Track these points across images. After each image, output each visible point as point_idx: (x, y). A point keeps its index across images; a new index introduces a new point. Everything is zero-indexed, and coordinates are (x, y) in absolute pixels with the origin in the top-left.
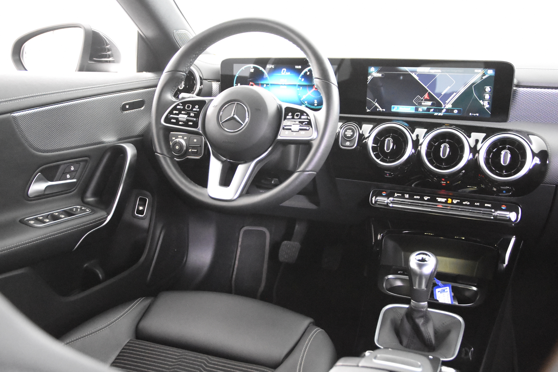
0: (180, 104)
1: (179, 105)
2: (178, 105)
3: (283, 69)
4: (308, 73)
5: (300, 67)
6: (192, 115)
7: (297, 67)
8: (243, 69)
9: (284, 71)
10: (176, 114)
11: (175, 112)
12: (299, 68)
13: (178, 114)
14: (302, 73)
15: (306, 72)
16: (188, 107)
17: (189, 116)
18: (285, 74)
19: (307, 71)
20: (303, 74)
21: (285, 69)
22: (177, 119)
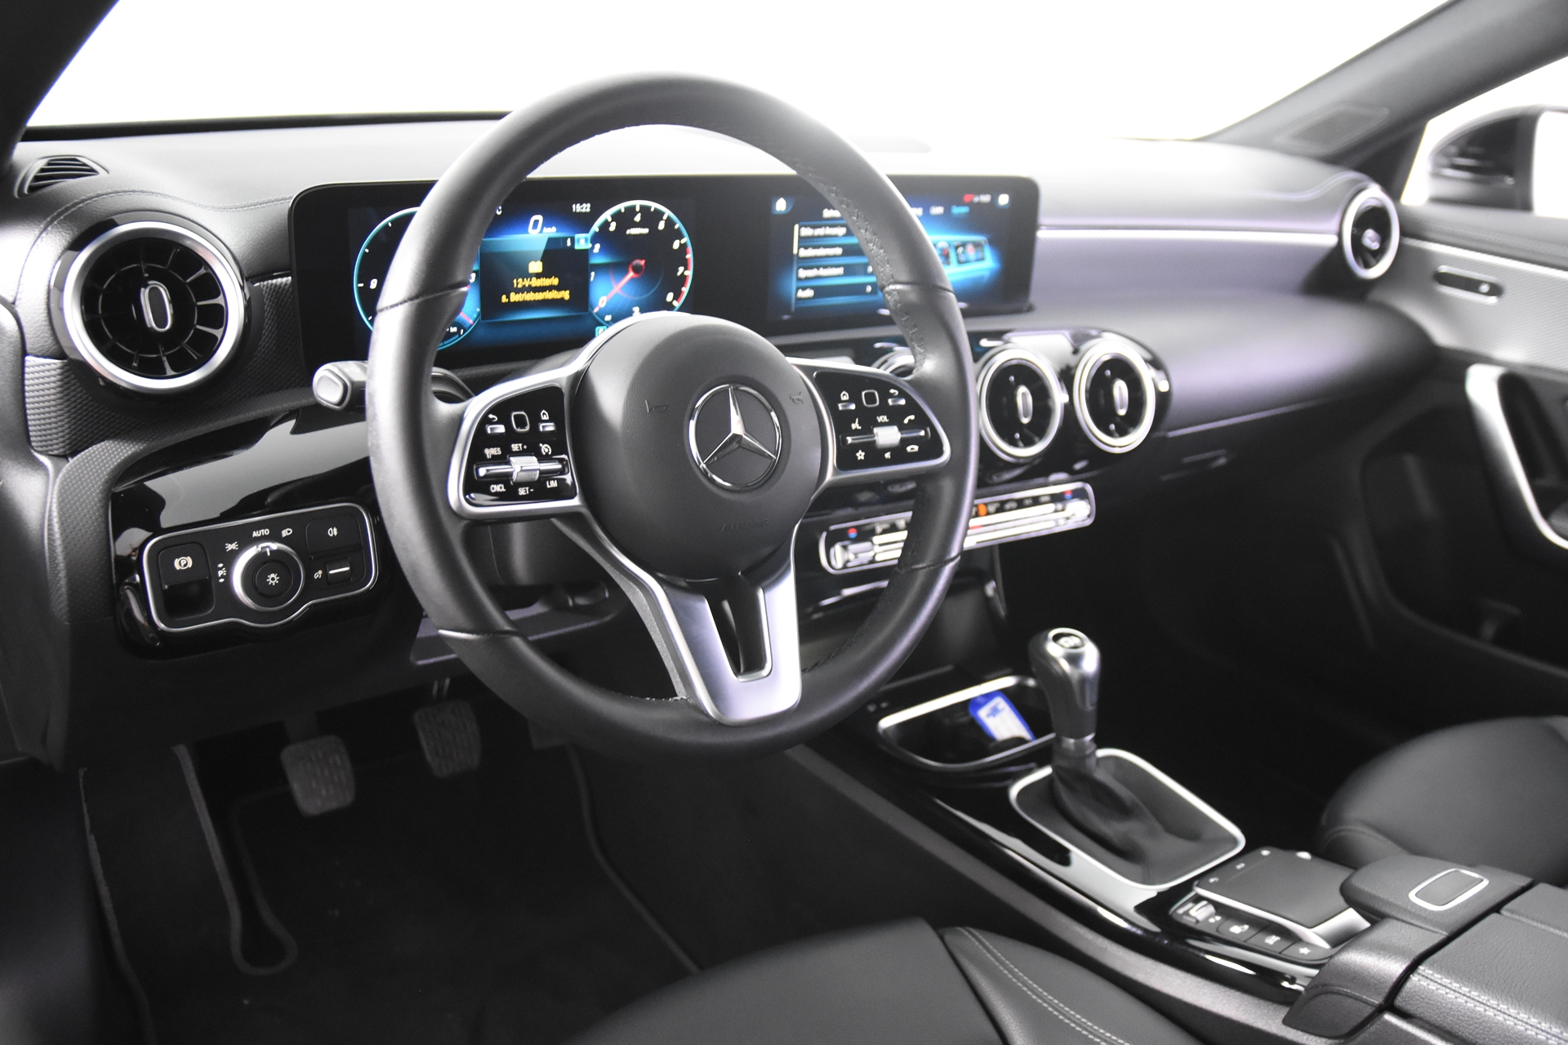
0: (491, 416)
1: (491, 422)
2: (485, 421)
3: (535, 217)
4: (613, 227)
5: (586, 208)
6: (547, 450)
7: (578, 208)
8: (387, 225)
9: (536, 222)
10: (496, 460)
11: (490, 452)
12: (584, 210)
13: (502, 459)
14: (595, 228)
15: (606, 224)
16: (520, 422)
17: (542, 458)
18: (541, 234)
19: (610, 219)
20: (597, 230)
21: (539, 218)
22: (505, 478)
